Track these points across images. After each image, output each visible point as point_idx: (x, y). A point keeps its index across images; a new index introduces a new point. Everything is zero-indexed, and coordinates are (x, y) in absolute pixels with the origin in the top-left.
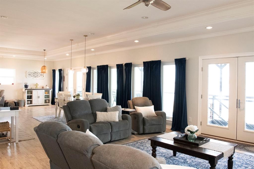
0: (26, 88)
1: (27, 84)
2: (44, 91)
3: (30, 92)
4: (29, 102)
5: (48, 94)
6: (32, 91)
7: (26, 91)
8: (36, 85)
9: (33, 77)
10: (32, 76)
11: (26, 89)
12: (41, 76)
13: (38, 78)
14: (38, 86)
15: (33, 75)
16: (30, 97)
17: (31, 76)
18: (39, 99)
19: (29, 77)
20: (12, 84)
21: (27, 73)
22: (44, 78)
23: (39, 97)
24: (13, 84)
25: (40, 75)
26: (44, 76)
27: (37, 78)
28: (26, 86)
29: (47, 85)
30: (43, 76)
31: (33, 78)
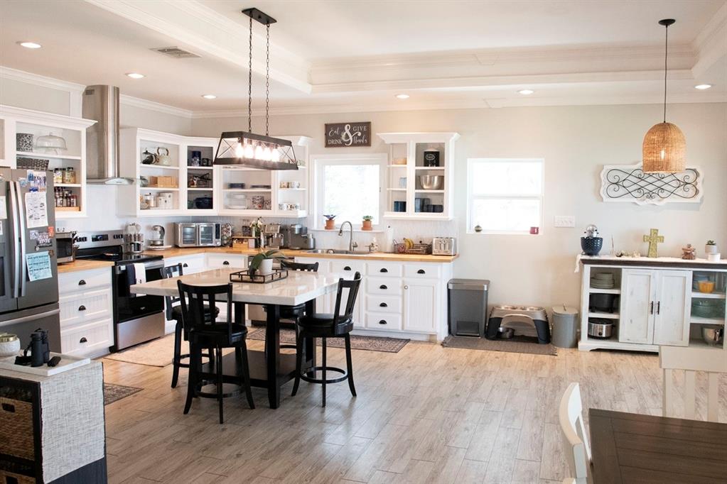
0: (589, 254)
1: (595, 235)
2: (688, 273)
3: (607, 277)
4: (604, 326)
5: (714, 290)
6: (621, 269)
7: (587, 268)
8: (653, 238)
9: (635, 194)
10: (630, 189)
11: (587, 257)
12: (680, 191)
13: (665, 201)
14: (659, 244)
15: (636, 187)
16: (607, 304)
17: (622, 191)
18: (660, 318)
19: (612, 194)
20: (529, 229)
21: (603, 175)
22: (702, 200)
23: (655, 308)
24: (534, 231)
25: (675, 184)
26: (697, 192)
27: (654, 201)
28: (590, 245)
29: (711, 243)
30: (692, 192)
31: (635, 200)
